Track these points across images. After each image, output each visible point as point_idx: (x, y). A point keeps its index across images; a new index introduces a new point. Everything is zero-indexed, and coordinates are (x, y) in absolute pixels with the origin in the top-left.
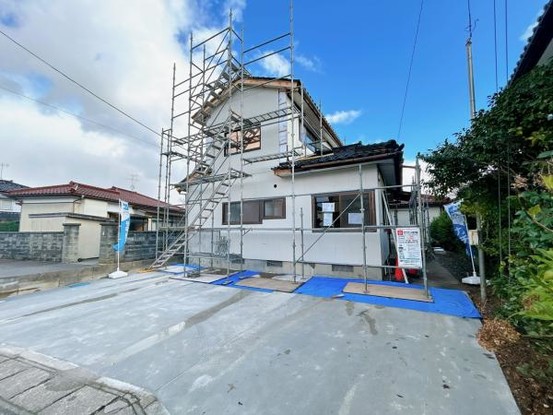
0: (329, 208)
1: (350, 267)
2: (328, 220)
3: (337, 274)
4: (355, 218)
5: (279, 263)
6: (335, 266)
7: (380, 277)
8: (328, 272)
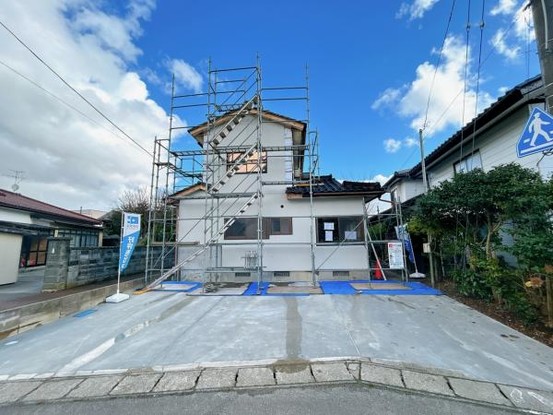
0: (329, 226)
1: (346, 272)
2: (329, 236)
3: (338, 278)
4: (350, 235)
5: (287, 273)
6: (336, 273)
7: (369, 277)
8: (330, 277)
